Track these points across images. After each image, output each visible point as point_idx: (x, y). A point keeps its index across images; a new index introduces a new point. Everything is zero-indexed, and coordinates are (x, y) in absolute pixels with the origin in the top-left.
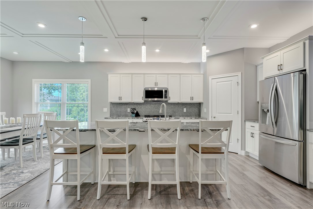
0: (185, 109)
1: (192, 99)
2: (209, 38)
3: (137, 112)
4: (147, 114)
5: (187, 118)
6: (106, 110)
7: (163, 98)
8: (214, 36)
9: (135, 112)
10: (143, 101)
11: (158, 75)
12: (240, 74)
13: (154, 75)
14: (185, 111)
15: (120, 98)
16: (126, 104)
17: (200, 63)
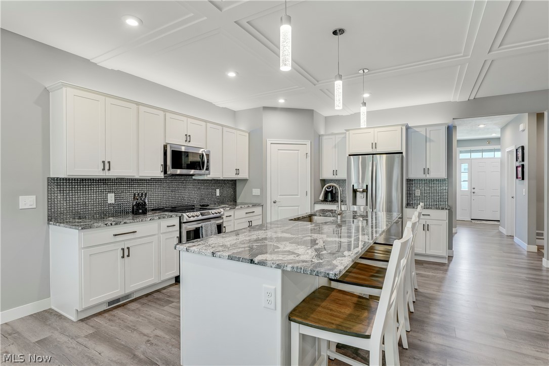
1: (237, 173)
6: (32, 201)
7: (204, 169)
10: (162, 175)
11: (190, 120)
12: (308, 143)
13: (185, 119)
14: (218, 194)
15: (106, 165)
16: (104, 181)
17: (235, 111)
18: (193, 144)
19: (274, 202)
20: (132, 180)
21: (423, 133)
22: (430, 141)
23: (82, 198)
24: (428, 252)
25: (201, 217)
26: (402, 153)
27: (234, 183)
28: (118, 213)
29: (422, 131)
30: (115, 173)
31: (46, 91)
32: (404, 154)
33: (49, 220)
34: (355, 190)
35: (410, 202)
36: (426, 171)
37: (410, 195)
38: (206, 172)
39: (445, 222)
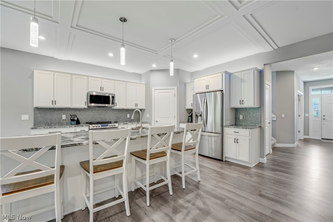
0: (129, 114)
1: (136, 106)
2: (164, 56)
3: (78, 119)
4: (88, 121)
5: (134, 123)
6: (27, 117)
7: (109, 104)
8: (168, 55)
9: (76, 119)
10: (86, 107)
11: (104, 80)
12: (176, 88)
13: (100, 79)
14: (129, 117)
15: (54, 102)
16: (61, 109)
17: (141, 74)
18: (106, 92)
19: (157, 122)
21: (240, 76)
22: (244, 81)
24: (237, 158)
25: (101, 127)
26: (222, 91)
29: (239, 75)
30: (58, 105)
32: (224, 91)
34: (197, 115)
35: (236, 123)
36: (241, 102)
37: (236, 119)
38: (113, 105)
39: (248, 138)
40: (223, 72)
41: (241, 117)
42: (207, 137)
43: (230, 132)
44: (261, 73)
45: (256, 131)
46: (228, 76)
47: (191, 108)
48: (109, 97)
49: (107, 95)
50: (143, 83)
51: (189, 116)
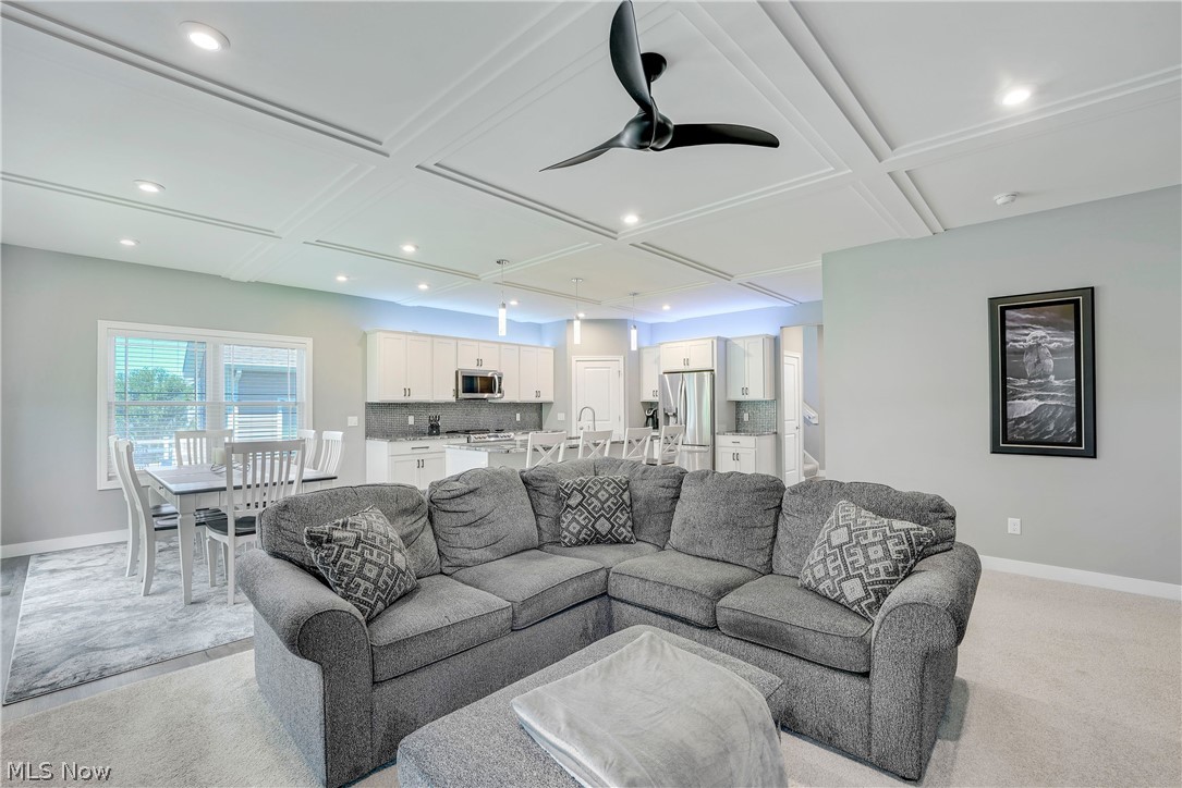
0: (519, 414)
1: (538, 395)
6: (355, 421)
7: (494, 392)
10: (455, 400)
11: (482, 344)
12: (622, 359)
13: (475, 343)
14: (518, 419)
15: (407, 392)
16: (406, 405)
18: (489, 368)
20: (429, 404)
21: (741, 346)
22: (748, 355)
23: (388, 419)
26: (713, 371)
27: (540, 406)
28: (417, 433)
30: (413, 398)
31: (365, 334)
32: (716, 372)
33: (367, 436)
34: (666, 415)
35: (738, 427)
36: (745, 391)
37: (738, 420)
38: (499, 395)
39: (753, 450)
40: (714, 338)
41: (746, 417)
42: (686, 454)
43: (726, 442)
44: (776, 343)
45: (767, 442)
46: (723, 344)
47: (656, 399)
48: (492, 378)
49: (489, 375)
50: (548, 346)
51: (648, 417)
